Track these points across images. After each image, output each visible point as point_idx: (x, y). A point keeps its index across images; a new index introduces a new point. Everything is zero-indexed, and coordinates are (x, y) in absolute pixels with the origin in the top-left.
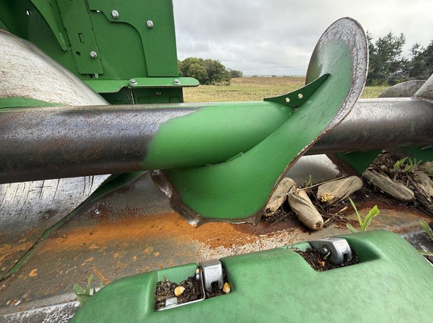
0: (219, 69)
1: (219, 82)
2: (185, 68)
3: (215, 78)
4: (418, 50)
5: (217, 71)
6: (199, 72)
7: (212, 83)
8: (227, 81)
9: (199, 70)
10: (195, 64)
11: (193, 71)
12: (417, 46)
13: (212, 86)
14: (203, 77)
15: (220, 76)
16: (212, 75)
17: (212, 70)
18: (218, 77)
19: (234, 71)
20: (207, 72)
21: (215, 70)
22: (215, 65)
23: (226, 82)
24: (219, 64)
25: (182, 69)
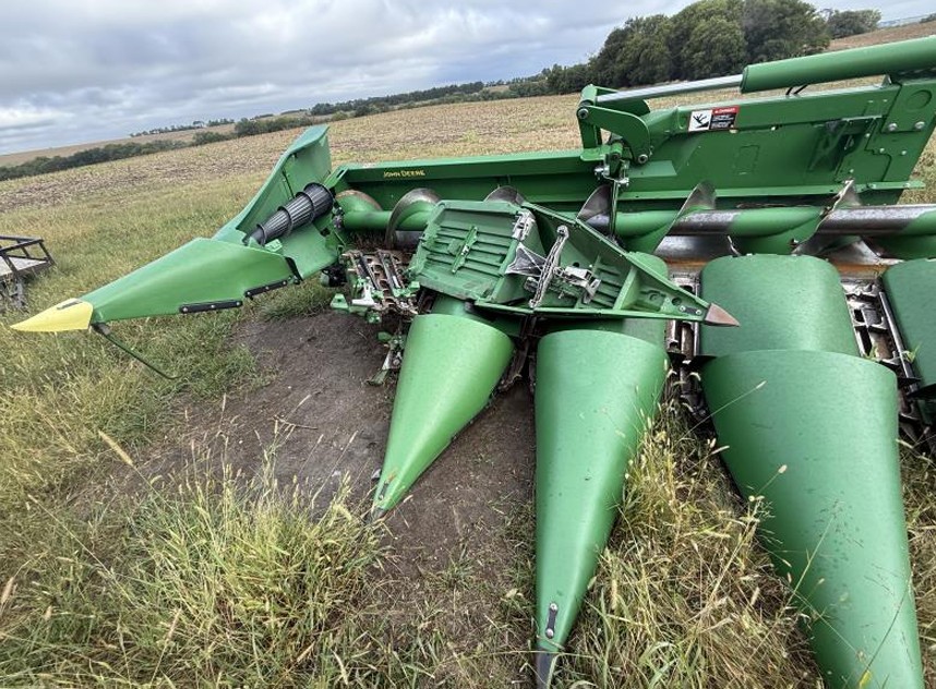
2: (678, 37)
5: (781, 26)
6: (718, 40)
9: (720, 35)
10: (713, 18)
11: (702, 40)
14: (728, 54)
16: (761, 43)
17: (763, 28)
18: (780, 48)
20: (746, 37)
21: (775, 26)
22: (778, 11)
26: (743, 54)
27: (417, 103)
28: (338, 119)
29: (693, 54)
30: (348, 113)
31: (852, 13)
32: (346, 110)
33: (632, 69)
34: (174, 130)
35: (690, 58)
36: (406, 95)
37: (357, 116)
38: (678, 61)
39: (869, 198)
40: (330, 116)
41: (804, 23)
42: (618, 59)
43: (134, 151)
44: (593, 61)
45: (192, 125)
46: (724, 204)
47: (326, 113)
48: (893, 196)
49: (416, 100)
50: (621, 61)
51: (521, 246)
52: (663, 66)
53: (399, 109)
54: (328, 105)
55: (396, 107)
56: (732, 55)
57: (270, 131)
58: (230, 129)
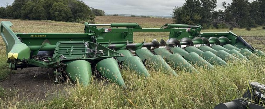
0: (83, 8)
1: (84, 20)
2: (47, 6)
3: (79, 16)
4: (226, 5)
5: (81, 10)
6: (62, 10)
7: (77, 21)
8: (91, 19)
9: (62, 8)
10: (59, 2)
11: (56, 8)
12: (225, 3)
13: (77, 24)
14: (66, 14)
15: (84, 15)
16: (76, 13)
17: (76, 9)
18: (82, 16)
19: (96, 10)
20: (71, 10)
21: (79, 9)
22: (79, 5)
23: (91, 21)
24: (83, 4)
25: (43, 6)
26: (71, 15)
29: (55, 12)
31: (97, 10)
33: (30, 13)
35: (53, 13)
38: (49, 13)
39: (130, 43)
41: (87, 10)
42: (22, 8)
44: (9, 7)
46: (112, 43)
48: (132, 42)
50: (24, 9)
51: (88, 48)
52: (43, 14)
56: (68, 15)
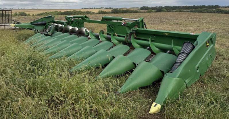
27: (184, 10)
28: (148, 12)
30: (153, 11)
32: (153, 9)
34: (94, 9)
36: (181, 7)
37: (157, 12)
40: (146, 11)
43: (80, 13)
45: (100, 8)
47: (146, 9)
49: (185, 9)
53: (176, 11)
54: (147, 7)
55: (175, 11)
57: (122, 13)
58: (110, 10)
